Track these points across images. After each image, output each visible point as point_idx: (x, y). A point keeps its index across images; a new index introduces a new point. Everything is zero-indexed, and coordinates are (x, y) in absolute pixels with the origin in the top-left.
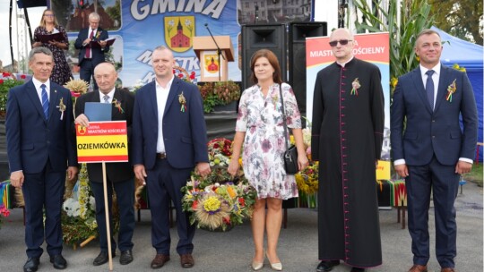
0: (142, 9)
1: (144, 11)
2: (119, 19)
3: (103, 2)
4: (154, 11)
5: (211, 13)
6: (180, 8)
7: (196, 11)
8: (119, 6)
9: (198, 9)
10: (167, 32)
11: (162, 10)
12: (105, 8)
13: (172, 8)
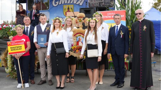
0: (56, 3)
1: (57, 3)
2: (48, 6)
3: (43, 1)
4: (60, 3)
5: (79, 4)
6: (69, 2)
7: (74, 3)
8: (49, 2)
9: (75, 2)
10: (64, 10)
11: (63, 3)
12: (44, 3)
13: (66, 2)
